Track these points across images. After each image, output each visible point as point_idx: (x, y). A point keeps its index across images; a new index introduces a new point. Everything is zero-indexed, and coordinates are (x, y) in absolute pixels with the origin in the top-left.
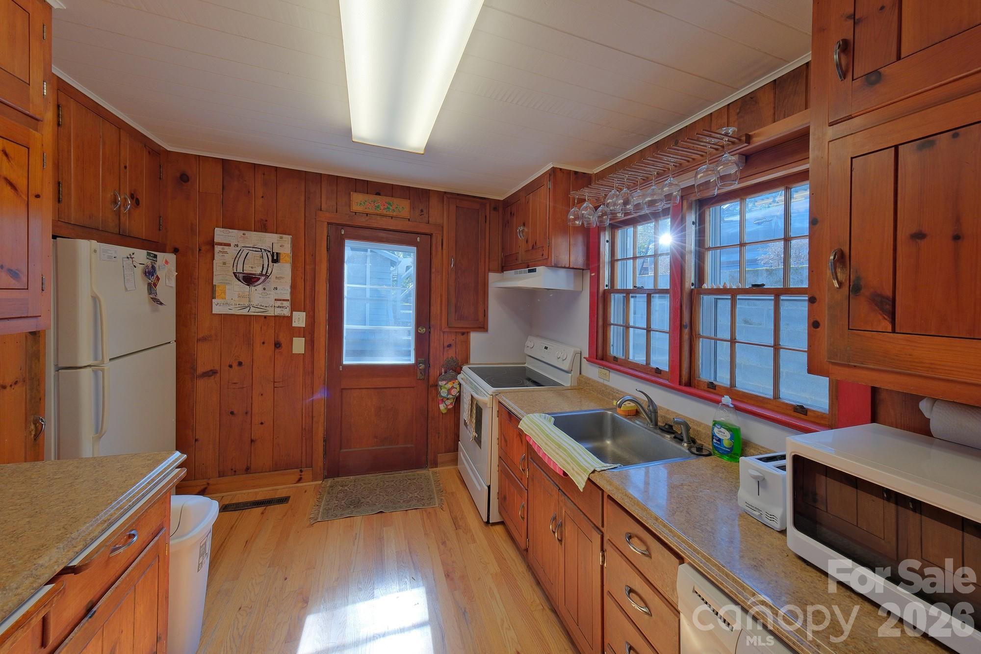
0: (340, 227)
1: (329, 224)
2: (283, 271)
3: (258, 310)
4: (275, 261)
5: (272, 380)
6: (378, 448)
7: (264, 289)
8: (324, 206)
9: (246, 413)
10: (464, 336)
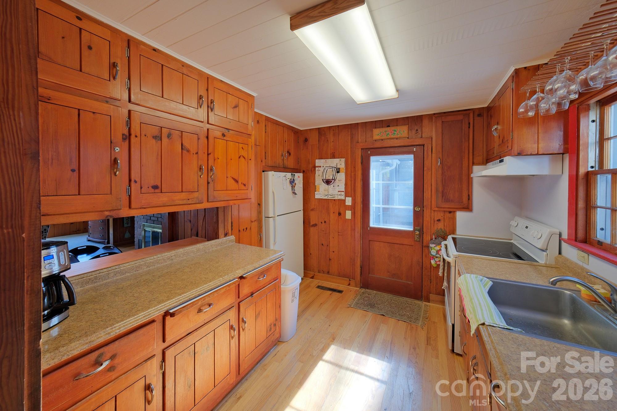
0: (368, 150)
1: (362, 149)
2: (342, 176)
3: (331, 197)
4: (338, 172)
5: (337, 231)
6: (390, 279)
7: (334, 186)
8: (360, 140)
9: (328, 246)
10: (451, 214)
